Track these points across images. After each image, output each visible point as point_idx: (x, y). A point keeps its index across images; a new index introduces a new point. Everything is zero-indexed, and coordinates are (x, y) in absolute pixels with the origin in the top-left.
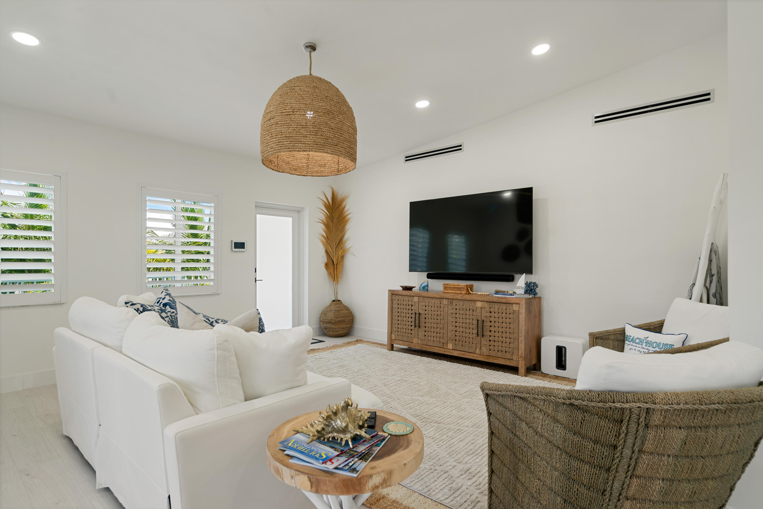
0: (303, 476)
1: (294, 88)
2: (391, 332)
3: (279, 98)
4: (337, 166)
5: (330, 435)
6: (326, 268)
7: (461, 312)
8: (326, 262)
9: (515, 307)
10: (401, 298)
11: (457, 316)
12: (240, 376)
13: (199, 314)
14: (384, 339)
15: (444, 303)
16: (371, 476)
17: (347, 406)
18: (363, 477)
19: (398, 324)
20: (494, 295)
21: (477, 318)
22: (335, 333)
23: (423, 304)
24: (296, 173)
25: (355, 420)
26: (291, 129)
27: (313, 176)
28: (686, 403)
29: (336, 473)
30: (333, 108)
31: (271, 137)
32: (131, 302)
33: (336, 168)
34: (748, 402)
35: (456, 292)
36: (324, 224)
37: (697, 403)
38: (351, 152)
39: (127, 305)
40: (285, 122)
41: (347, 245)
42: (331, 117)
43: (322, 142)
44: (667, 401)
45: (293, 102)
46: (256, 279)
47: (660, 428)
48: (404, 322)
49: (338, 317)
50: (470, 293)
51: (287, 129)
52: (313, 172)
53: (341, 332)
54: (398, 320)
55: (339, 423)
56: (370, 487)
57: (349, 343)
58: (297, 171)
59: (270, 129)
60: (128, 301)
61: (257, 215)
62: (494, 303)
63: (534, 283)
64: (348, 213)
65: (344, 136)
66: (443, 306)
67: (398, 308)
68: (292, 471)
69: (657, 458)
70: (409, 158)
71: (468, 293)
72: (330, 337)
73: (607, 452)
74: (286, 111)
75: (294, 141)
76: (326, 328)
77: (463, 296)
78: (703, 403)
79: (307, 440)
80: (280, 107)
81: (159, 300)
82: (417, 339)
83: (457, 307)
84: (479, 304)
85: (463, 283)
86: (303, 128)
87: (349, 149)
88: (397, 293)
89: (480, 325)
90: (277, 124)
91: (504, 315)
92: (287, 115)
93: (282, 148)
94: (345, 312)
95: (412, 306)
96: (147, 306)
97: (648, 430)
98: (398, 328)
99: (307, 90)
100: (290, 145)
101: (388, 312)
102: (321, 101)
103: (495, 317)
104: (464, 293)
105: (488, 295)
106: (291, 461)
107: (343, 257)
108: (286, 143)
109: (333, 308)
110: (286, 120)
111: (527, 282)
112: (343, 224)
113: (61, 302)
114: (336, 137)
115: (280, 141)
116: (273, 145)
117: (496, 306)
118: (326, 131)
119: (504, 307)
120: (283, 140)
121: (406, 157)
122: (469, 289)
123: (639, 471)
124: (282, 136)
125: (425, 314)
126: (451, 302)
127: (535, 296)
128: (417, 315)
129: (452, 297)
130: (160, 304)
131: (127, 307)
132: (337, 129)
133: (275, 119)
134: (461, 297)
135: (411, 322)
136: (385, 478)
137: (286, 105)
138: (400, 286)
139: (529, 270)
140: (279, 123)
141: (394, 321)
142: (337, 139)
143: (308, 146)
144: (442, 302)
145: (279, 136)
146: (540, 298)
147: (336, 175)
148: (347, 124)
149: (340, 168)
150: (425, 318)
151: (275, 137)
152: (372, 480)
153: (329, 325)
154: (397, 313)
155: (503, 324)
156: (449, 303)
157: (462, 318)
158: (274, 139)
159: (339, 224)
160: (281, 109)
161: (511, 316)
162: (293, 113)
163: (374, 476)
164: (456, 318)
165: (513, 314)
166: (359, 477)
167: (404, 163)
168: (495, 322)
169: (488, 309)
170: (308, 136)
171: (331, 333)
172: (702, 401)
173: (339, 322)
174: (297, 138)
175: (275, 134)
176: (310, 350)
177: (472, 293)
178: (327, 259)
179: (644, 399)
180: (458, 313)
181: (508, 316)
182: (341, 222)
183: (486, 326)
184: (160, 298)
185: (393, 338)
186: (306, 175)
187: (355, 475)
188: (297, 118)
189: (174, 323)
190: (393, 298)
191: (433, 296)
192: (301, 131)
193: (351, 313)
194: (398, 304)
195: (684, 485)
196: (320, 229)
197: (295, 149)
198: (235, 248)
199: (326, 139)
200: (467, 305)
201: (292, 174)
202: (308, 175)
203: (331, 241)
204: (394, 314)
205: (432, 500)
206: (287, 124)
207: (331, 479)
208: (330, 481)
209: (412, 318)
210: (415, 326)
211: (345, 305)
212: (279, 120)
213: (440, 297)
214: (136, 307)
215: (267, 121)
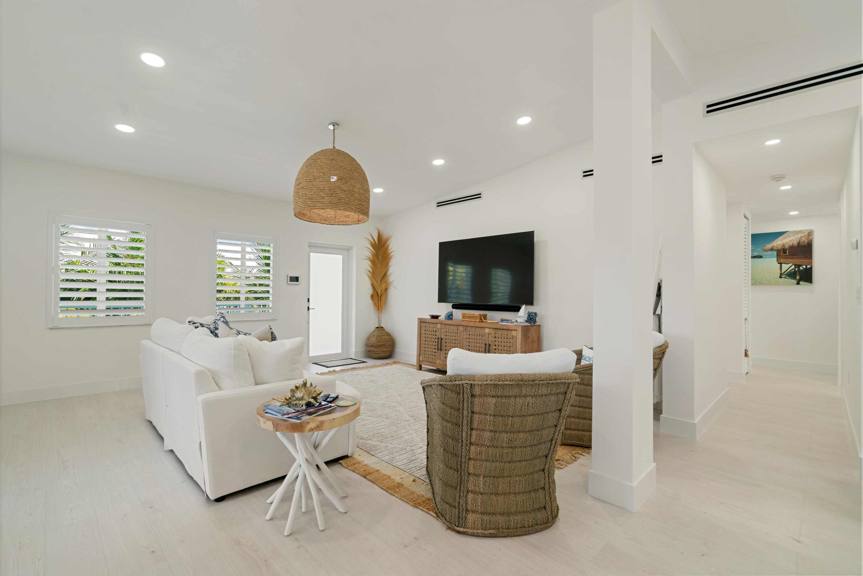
0: (270, 421)
1: (317, 160)
2: (419, 355)
3: (305, 169)
4: (357, 217)
5: (294, 402)
6: (372, 299)
7: (473, 337)
8: (371, 294)
9: (514, 333)
10: (427, 325)
11: (470, 340)
12: (252, 369)
13: (234, 329)
14: (414, 361)
15: (461, 330)
16: (309, 423)
17: (305, 384)
18: (304, 423)
19: (425, 348)
20: (501, 323)
21: (485, 342)
22: (377, 356)
23: (445, 330)
24: (326, 223)
25: (310, 394)
26: (312, 192)
27: (339, 225)
28: (491, 381)
29: (288, 420)
30: (346, 175)
31: (299, 198)
32: (193, 321)
33: (357, 219)
34: (531, 381)
35: (472, 320)
36: (371, 261)
37: (497, 381)
38: (361, 208)
39: (190, 323)
40: (309, 187)
41: (390, 279)
42: (344, 182)
43: (336, 201)
44: (481, 380)
45: (315, 172)
46: (308, 307)
47: (481, 397)
48: (430, 345)
49: (380, 342)
50: (483, 322)
51: (310, 192)
52: (340, 222)
53: (383, 355)
54: (425, 344)
55: (299, 395)
56: (308, 429)
57: (387, 364)
58: (327, 221)
59: (298, 192)
60: (191, 321)
61: (311, 254)
62: (498, 330)
63: (535, 313)
64: (391, 252)
65: (354, 196)
66: (460, 332)
67: (425, 334)
68: (265, 419)
69: (483, 417)
70: (440, 204)
71: (481, 321)
72: (373, 359)
73: (456, 414)
74: (309, 178)
75: (315, 202)
76: (369, 351)
77: (475, 323)
78: (501, 381)
79: (279, 404)
80: (305, 176)
81: (216, 321)
82: (439, 360)
83: (470, 333)
84: (487, 331)
85: (477, 313)
86: (321, 191)
87: (359, 206)
88: (424, 321)
89: (487, 348)
90: (303, 188)
91: (506, 339)
92: (310, 181)
93: (306, 206)
94: (386, 337)
95: (436, 332)
96: (205, 325)
97: (475, 398)
98: (425, 351)
99: (326, 162)
100: (312, 204)
101: (418, 337)
102: (336, 170)
103: (499, 342)
104: (477, 321)
105: (497, 323)
106: (266, 415)
107: (386, 289)
108: (309, 202)
109: (376, 334)
110: (309, 185)
111: (529, 312)
112: (387, 261)
113: (150, 323)
114: (348, 197)
115: (305, 201)
116: (300, 204)
117: (500, 332)
118: (339, 193)
119: (505, 333)
120: (307, 201)
121: (438, 203)
122: (482, 318)
123: (475, 426)
124: (306, 197)
125: (446, 339)
126: (466, 329)
127: (534, 324)
128: (440, 340)
129: (466, 325)
130: (216, 324)
131: (190, 325)
132: (349, 191)
133: (301, 184)
134: (473, 324)
135: (435, 346)
136: (318, 425)
137: (310, 173)
138: (429, 315)
139: (530, 301)
140: (305, 187)
141: (422, 345)
142: (348, 199)
143: (325, 205)
144: (459, 328)
145: (304, 197)
146: (539, 326)
147: (357, 224)
148: (358, 186)
149: (360, 218)
150: (446, 343)
151: (301, 198)
152: (309, 425)
153: (372, 349)
154: (424, 338)
155: (505, 347)
156: (464, 329)
157: (473, 342)
158: (301, 200)
159: (385, 260)
160: (306, 177)
161: (511, 341)
162: (314, 180)
163: (311, 423)
164: (469, 342)
165: (513, 339)
166: (301, 422)
167: (436, 208)
168: (499, 346)
169: (493, 335)
170: (325, 197)
171: (374, 356)
172: (500, 380)
173: (381, 346)
174: (317, 199)
175: (302, 196)
176: (352, 368)
177: (484, 321)
178: (373, 291)
179: (469, 379)
180: (471, 338)
181: (509, 340)
182: (386, 259)
183: (492, 349)
184: (217, 320)
185: (421, 359)
186: (334, 224)
187: (299, 421)
188: (317, 184)
189: (216, 335)
190: (422, 325)
191: (452, 324)
192: (320, 194)
193: (392, 338)
194: (425, 330)
195: (503, 435)
196: (367, 265)
197: (315, 208)
198: (290, 281)
199: (339, 199)
200: (478, 331)
201: (322, 224)
202: (336, 224)
203: (376, 276)
204: (422, 339)
205: (393, 465)
206: (310, 188)
207: (284, 423)
208: (284, 424)
209: (435, 342)
210: (438, 349)
211: (388, 331)
212: (304, 185)
213: (457, 324)
214: (196, 325)
215: (297, 185)
